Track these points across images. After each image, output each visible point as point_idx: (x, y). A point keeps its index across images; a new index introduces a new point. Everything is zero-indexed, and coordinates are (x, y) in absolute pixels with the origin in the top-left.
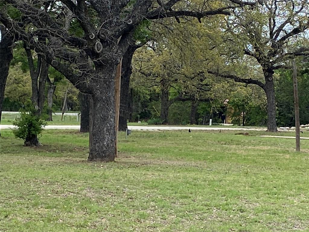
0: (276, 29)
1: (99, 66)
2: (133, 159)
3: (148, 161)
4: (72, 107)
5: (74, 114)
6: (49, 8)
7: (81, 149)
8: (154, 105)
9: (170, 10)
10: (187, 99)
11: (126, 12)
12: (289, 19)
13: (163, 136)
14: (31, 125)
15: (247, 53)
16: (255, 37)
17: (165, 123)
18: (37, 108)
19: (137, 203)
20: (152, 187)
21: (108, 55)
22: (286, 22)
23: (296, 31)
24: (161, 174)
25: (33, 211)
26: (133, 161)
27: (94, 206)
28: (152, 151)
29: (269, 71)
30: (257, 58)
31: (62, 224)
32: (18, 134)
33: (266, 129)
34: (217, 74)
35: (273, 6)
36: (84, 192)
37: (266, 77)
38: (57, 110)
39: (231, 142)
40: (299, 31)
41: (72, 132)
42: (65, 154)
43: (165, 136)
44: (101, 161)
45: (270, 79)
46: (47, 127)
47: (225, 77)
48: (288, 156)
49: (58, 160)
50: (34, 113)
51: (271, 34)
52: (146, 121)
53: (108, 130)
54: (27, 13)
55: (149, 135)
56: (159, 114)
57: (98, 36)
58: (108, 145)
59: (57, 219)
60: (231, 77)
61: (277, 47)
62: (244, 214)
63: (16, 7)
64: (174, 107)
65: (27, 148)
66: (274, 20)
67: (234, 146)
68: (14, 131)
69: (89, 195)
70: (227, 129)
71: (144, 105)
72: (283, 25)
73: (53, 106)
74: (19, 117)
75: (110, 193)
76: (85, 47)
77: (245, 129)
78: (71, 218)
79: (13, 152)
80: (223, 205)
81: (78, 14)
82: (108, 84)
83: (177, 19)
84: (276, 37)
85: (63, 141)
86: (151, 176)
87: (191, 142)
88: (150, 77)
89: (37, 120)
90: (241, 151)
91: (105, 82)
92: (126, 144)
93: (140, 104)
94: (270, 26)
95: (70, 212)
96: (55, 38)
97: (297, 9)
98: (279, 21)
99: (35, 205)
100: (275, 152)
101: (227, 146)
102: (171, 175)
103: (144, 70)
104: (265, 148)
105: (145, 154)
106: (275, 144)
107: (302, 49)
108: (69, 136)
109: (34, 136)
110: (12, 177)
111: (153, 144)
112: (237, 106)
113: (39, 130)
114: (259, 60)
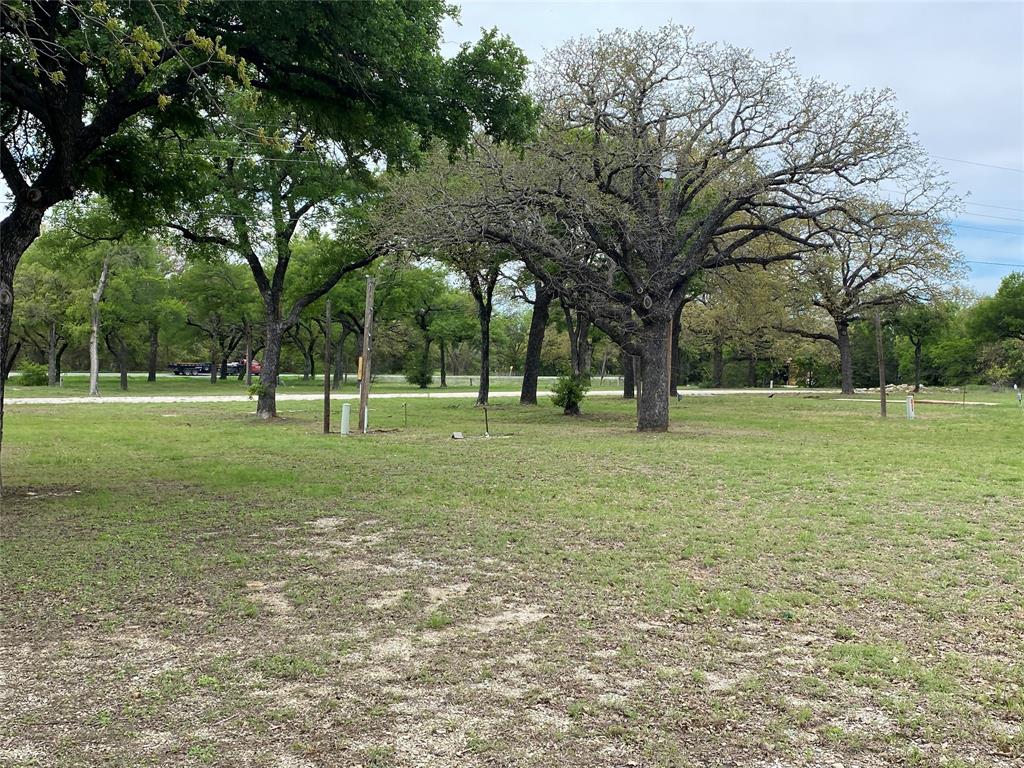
0: (850, 274)
1: (648, 324)
2: (687, 429)
3: (706, 430)
4: (611, 370)
5: (614, 378)
6: (589, 261)
7: (627, 417)
8: (706, 366)
9: (730, 257)
10: (744, 359)
11: (677, 261)
12: (866, 263)
13: (720, 400)
14: (571, 392)
15: (817, 303)
16: (826, 284)
17: (718, 386)
18: (577, 372)
19: (701, 481)
20: (717, 462)
21: (658, 311)
22: (863, 266)
23: (875, 276)
24: (725, 445)
25: (582, 490)
26: (688, 430)
27: (652, 485)
28: (709, 419)
29: (842, 324)
30: (828, 309)
31: (618, 506)
32: (557, 402)
33: (840, 391)
34: (779, 329)
35: (847, 249)
36: (638, 468)
37: (840, 331)
38: (595, 374)
39: (801, 408)
40: (879, 277)
41: (615, 398)
42: (609, 424)
43: (721, 401)
44: (653, 430)
45: (844, 333)
46: (589, 393)
47: (790, 332)
48: (872, 423)
49: (603, 430)
50: (574, 377)
51: (845, 281)
52: (697, 385)
53: (659, 396)
54: (567, 268)
55: (703, 401)
56: (711, 377)
57: (647, 290)
58: (660, 413)
59: (611, 500)
60: (797, 332)
61: (852, 295)
62: (834, 494)
63: (554, 261)
64: (729, 368)
65: (567, 417)
66: (848, 265)
67: (805, 412)
68: (552, 399)
69: (644, 471)
70: (793, 392)
71: (693, 367)
72: (859, 270)
73: (591, 369)
74: (557, 382)
75: (668, 468)
76: (632, 303)
77: (814, 392)
78: (628, 498)
79: (553, 422)
80: (806, 483)
81: (623, 266)
82: (658, 344)
83: (737, 267)
84: (851, 284)
85: (606, 409)
86: (714, 448)
87: (754, 408)
88: (700, 335)
89: (578, 386)
90: (815, 418)
91: (655, 342)
92: (678, 411)
93: (688, 365)
94: (843, 271)
95: (625, 491)
96: (598, 294)
97: (875, 250)
98: (854, 266)
99: (584, 483)
100: (855, 418)
101: (796, 412)
102: (737, 448)
103: (694, 326)
104: (843, 413)
105: (701, 422)
106: (855, 409)
107: (883, 297)
108: (613, 403)
109: (575, 404)
110: (555, 451)
111: (710, 411)
112: (802, 364)
113: (580, 397)
114: (831, 312)
